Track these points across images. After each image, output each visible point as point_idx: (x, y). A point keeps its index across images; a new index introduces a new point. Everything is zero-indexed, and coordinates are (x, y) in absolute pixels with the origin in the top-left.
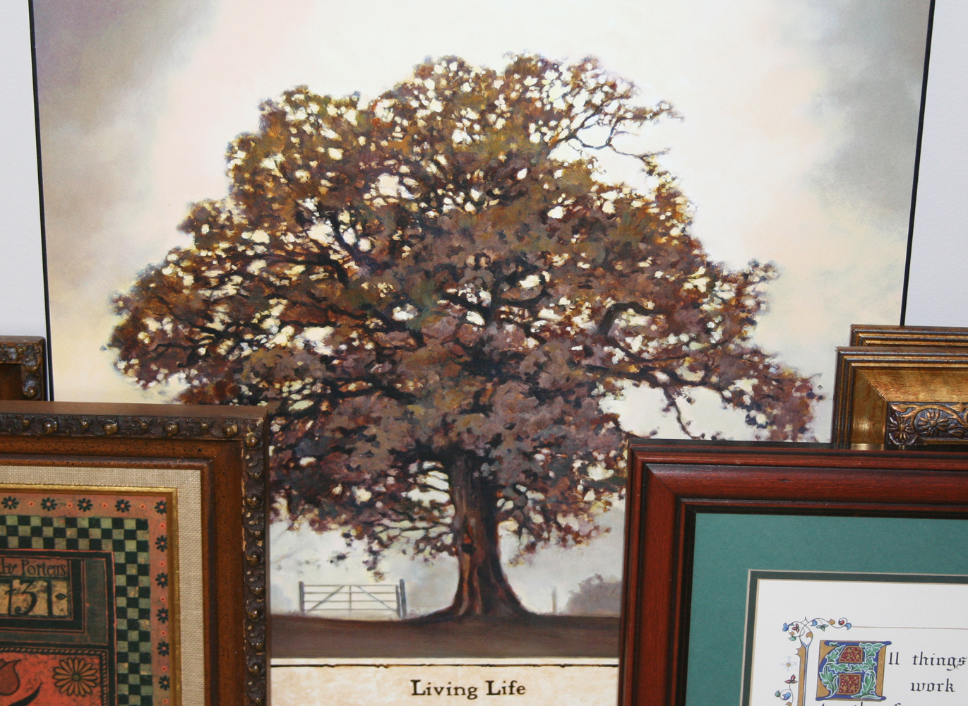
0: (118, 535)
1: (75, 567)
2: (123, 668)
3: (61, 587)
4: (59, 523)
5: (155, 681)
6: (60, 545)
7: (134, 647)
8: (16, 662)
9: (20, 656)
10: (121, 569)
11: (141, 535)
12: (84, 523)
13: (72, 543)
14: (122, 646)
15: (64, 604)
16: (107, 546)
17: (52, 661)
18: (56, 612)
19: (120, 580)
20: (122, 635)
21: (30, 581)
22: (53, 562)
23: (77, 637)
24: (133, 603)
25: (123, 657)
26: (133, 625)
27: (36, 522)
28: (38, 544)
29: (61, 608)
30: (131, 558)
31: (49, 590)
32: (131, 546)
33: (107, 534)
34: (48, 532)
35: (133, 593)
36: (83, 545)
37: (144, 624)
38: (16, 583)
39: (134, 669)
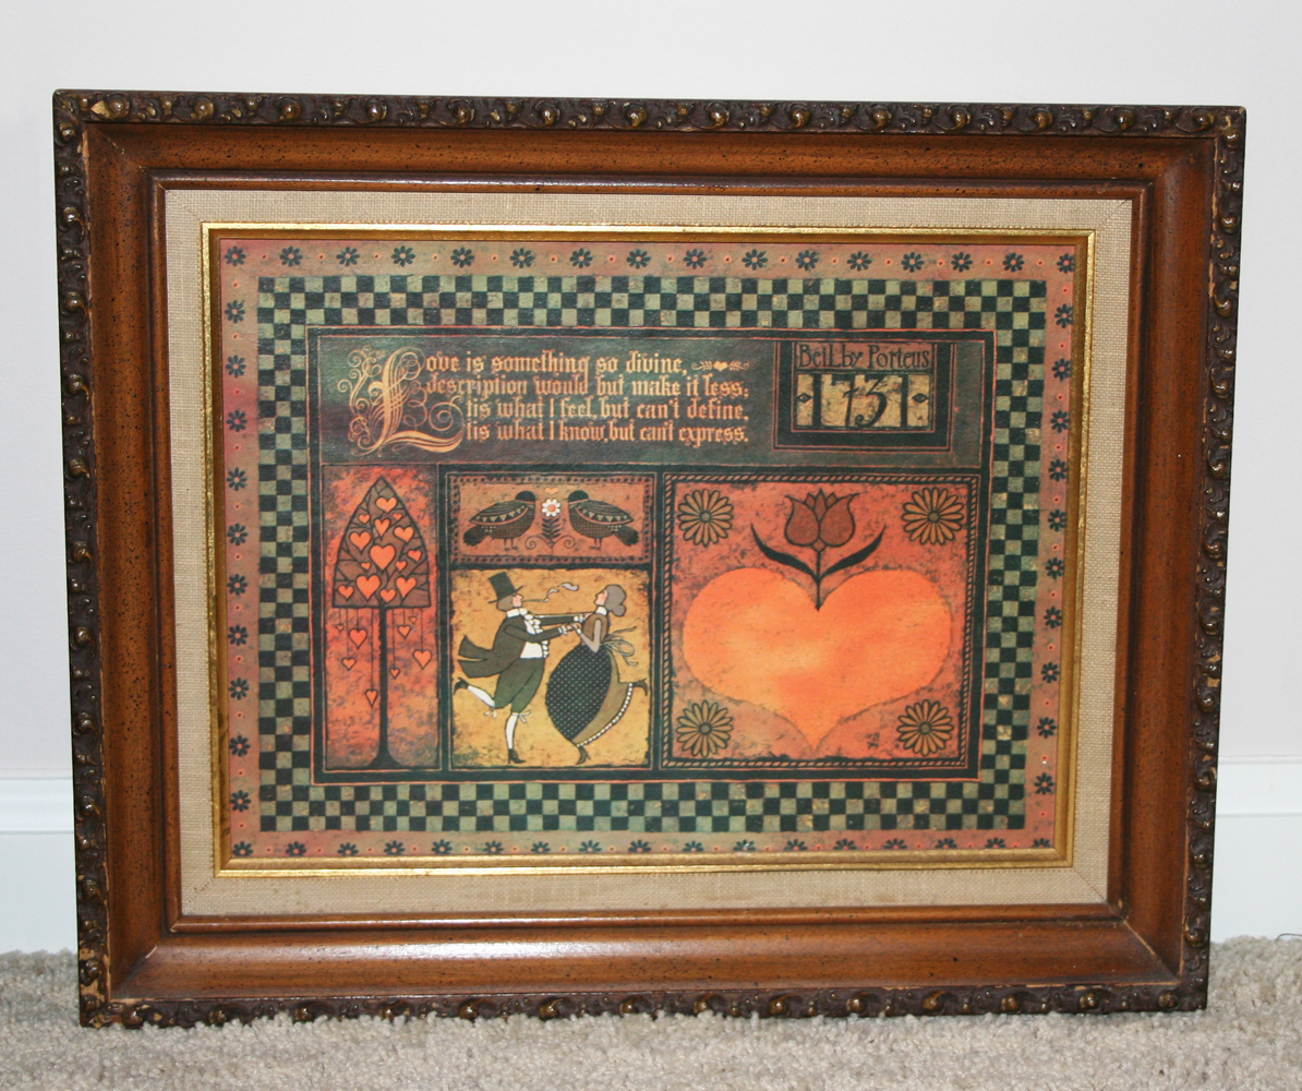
0: (1004, 304)
1: (943, 354)
2: (1000, 500)
3: (921, 385)
4: (924, 290)
5: (1044, 518)
6: (925, 322)
7: (1016, 469)
8: (852, 497)
9: (858, 488)
10: (1006, 355)
11: (1036, 305)
12: (959, 289)
13: (941, 319)
14: (1000, 469)
15: (924, 409)
16: (989, 322)
17: (901, 493)
18: (912, 421)
19: (1003, 371)
20: (1002, 453)
21: (879, 377)
22: (913, 347)
23: (938, 456)
24: (1019, 404)
25: (1001, 485)
26: (1017, 436)
27: (893, 288)
28: (893, 321)
29: (920, 415)
30: (1021, 338)
31: (904, 389)
32: (1021, 321)
33: (989, 304)
34: (909, 303)
35: (1019, 389)
36: (956, 321)
37: (1033, 434)
38: (860, 380)
39: (1015, 501)
